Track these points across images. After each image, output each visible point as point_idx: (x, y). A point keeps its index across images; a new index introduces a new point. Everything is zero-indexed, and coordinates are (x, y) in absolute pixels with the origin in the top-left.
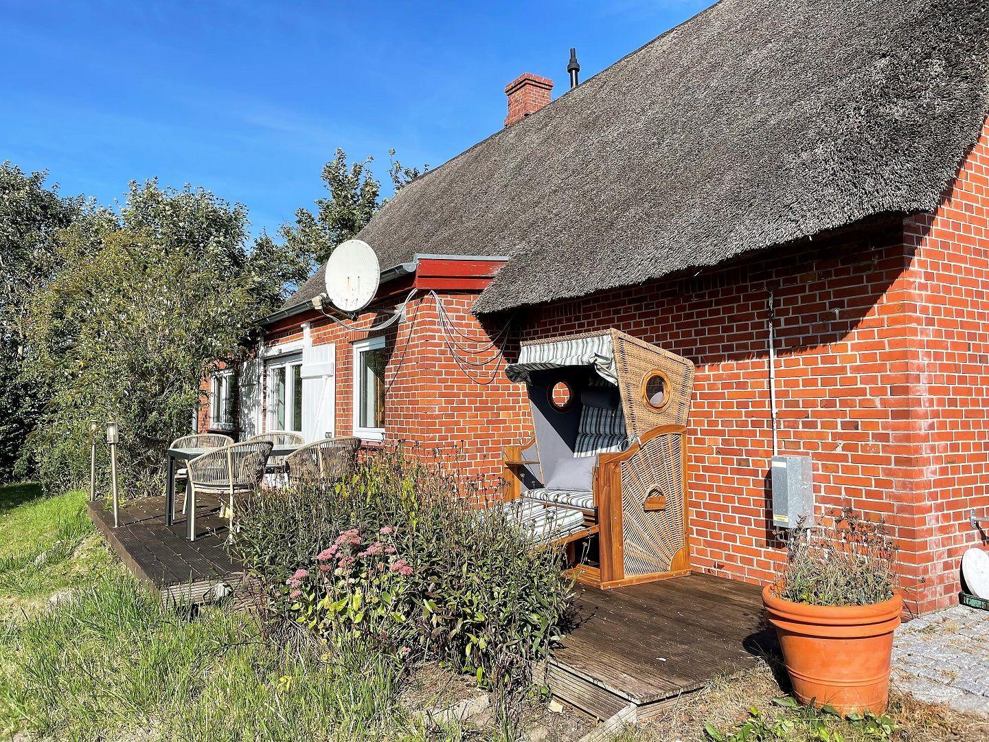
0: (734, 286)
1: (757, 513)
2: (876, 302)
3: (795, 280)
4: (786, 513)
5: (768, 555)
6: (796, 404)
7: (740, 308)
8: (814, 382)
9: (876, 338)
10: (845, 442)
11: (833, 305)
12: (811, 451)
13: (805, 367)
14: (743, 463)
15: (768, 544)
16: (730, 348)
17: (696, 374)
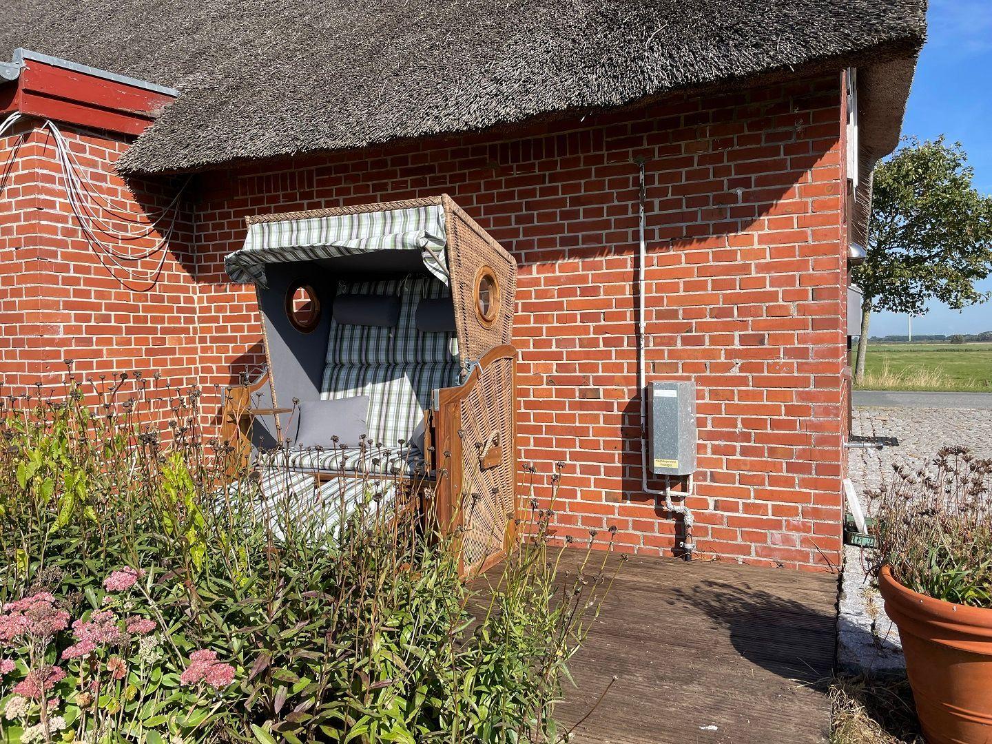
0: (582, 156)
1: (610, 458)
2: (797, 181)
3: (677, 149)
4: (673, 457)
5: (623, 511)
6: (674, 314)
7: (589, 187)
8: (701, 286)
9: (796, 226)
10: (744, 361)
11: (734, 184)
12: (693, 375)
13: (688, 265)
14: (589, 394)
15: (625, 498)
16: (574, 241)
17: (519, 277)
